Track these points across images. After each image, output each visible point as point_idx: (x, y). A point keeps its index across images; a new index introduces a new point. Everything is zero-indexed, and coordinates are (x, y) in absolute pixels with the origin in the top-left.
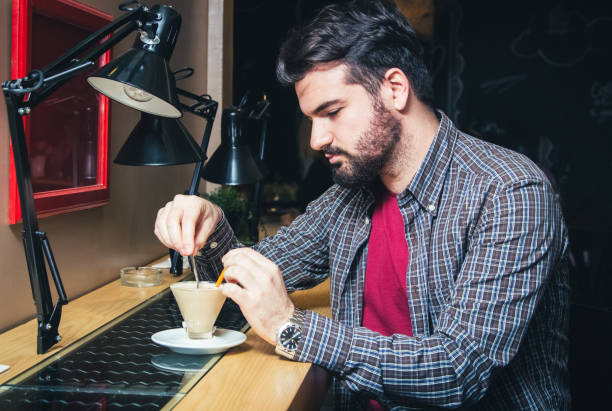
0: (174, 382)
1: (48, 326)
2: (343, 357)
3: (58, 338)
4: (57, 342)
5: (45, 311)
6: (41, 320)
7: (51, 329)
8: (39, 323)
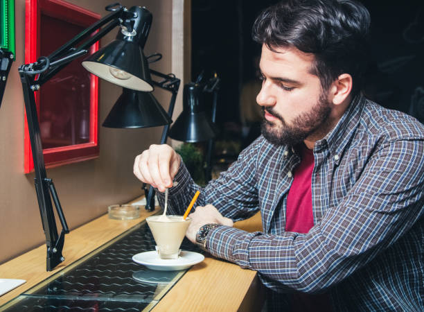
0: (150, 291)
1: (55, 250)
3: (62, 259)
4: (61, 262)
5: (52, 239)
6: (49, 245)
7: (57, 252)
8: (48, 247)
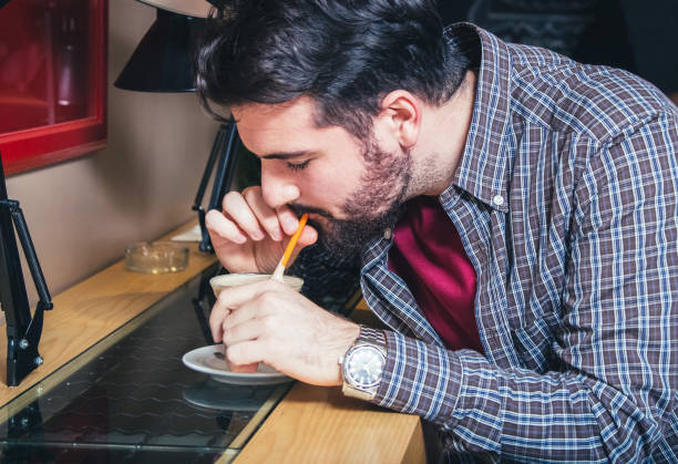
1: (24, 344)
2: (448, 404)
3: (39, 361)
4: (36, 366)
5: (18, 321)
6: (13, 334)
7: (27, 348)
8: (10, 338)
